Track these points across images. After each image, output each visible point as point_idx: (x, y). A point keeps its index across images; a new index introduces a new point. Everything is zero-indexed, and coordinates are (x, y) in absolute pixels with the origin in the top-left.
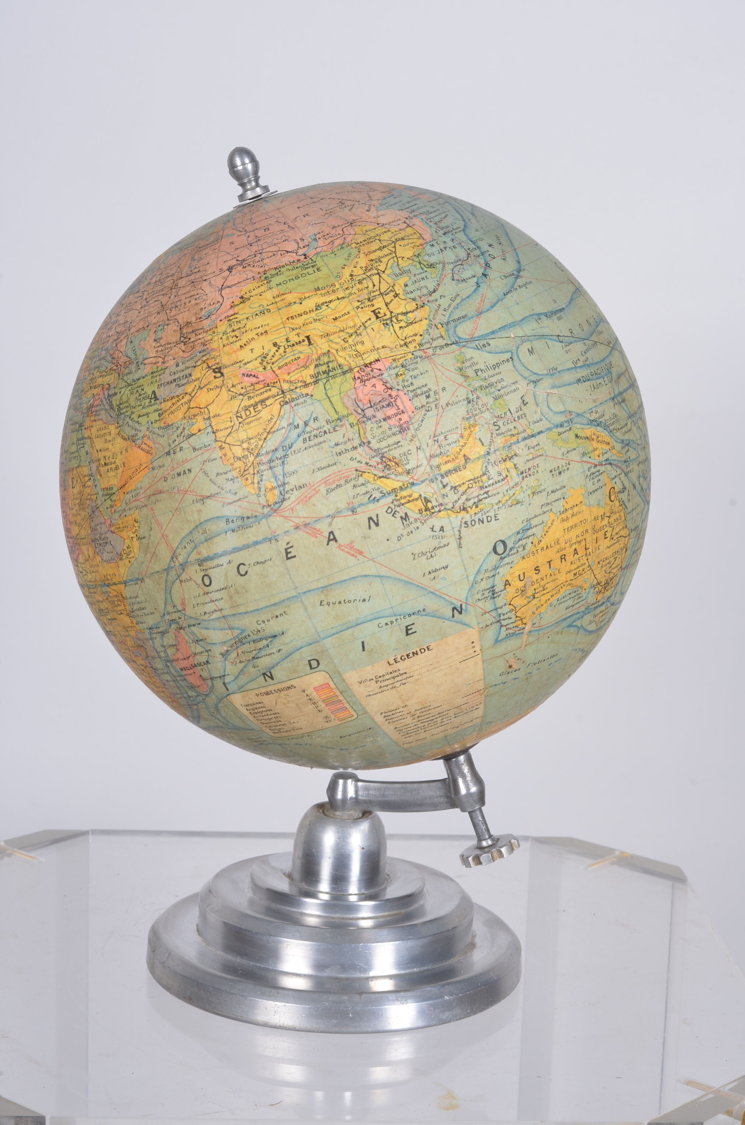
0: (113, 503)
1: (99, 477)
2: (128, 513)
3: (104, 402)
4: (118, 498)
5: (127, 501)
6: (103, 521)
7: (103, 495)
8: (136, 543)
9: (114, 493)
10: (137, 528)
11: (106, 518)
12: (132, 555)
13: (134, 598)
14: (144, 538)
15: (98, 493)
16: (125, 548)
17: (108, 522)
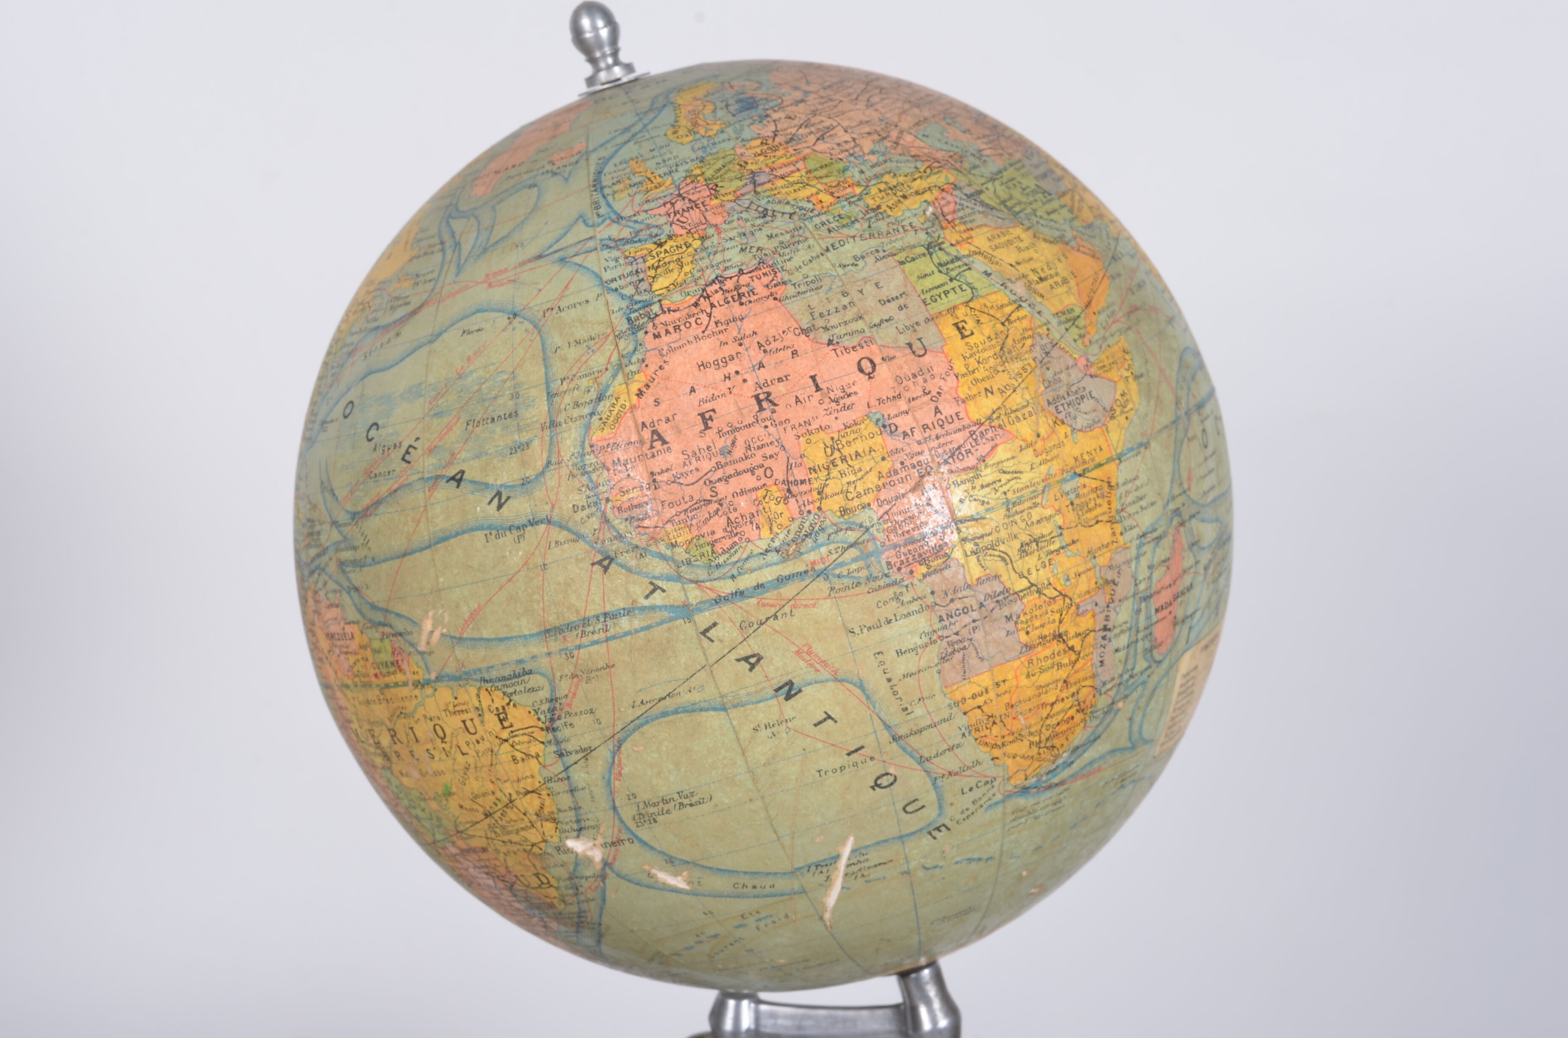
0: (1082, 332)
1: (1039, 299)
2: (1111, 341)
3: (966, 204)
4: (1088, 322)
5: (1104, 324)
6: (1071, 362)
7: (1060, 323)
8: (1133, 385)
9: (1079, 317)
10: (1130, 362)
11: (1076, 356)
12: (1130, 406)
13: (1130, 481)
14: (1142, 375)
15: (1049, 322)
16: (1118, 397)
17: (1082, 362)
